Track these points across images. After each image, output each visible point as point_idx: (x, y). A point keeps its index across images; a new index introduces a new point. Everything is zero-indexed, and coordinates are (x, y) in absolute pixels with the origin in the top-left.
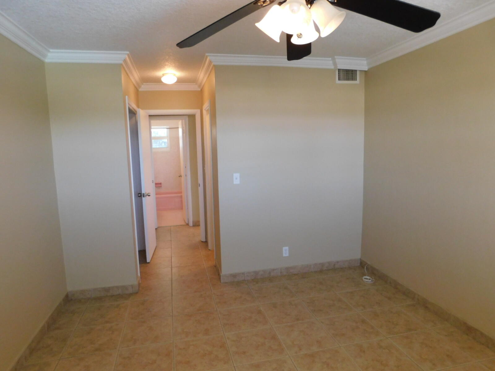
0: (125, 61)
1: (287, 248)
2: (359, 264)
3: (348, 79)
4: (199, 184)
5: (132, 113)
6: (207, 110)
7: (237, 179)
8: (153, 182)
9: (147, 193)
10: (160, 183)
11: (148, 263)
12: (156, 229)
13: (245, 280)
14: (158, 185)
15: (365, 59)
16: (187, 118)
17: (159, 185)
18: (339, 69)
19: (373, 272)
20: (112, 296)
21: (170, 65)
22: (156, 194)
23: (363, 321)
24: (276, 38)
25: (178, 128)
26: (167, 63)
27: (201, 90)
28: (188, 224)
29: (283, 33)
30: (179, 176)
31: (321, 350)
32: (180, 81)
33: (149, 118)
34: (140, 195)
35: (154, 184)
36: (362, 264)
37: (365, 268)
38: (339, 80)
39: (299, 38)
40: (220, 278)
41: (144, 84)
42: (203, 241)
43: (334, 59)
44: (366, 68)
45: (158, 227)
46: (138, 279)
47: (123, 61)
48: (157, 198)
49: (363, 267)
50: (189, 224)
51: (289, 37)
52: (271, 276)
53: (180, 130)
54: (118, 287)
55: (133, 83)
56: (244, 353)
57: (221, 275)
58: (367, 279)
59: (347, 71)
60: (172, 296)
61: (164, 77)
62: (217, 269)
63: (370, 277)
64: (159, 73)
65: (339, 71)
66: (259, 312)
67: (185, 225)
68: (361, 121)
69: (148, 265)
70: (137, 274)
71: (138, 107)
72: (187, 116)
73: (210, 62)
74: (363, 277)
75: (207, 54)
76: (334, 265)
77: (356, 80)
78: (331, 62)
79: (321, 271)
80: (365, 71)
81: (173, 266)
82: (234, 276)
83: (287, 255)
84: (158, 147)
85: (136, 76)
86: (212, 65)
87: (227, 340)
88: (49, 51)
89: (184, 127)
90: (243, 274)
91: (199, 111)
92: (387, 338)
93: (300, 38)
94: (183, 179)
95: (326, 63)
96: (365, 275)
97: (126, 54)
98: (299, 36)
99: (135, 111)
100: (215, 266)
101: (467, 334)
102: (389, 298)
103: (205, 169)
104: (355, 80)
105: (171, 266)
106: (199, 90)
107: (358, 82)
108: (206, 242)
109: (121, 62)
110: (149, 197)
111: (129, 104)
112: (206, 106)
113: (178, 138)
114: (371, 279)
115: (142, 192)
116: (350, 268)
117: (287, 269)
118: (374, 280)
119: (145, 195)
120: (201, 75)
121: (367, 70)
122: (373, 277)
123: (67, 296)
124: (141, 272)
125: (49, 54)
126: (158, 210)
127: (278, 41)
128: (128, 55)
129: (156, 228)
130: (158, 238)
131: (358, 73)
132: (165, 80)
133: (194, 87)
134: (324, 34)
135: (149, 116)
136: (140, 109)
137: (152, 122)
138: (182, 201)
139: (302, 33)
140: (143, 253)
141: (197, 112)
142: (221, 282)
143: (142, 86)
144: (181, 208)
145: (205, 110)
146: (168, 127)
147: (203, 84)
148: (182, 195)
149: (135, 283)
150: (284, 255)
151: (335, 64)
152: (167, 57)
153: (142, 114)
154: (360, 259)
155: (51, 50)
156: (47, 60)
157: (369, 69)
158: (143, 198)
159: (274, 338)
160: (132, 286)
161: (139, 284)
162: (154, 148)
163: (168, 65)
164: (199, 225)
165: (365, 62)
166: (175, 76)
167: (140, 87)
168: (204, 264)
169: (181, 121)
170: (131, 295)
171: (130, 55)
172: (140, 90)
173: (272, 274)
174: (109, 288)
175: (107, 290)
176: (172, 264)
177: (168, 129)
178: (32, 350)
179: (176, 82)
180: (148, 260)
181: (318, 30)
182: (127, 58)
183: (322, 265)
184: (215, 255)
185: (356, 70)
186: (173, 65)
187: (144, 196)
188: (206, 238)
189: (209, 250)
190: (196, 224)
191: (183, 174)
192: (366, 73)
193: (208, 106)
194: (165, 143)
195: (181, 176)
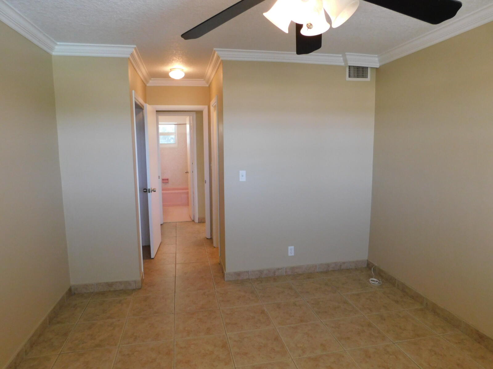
0: (132, 55)
1: (293, 247)
2: (366, 266)
3: (358, 76)
4: (206, 181)
5: (139, 108)
6: (215, 106)
7: (243, 176)
8: (159, 178)
9: (153, 189)
10: (167, 178)
11: (153, 258)
12: (161, 225)
13: (249, 279)
14: (165, 181)
15: (377, 56)
16: (194, 114)
17: (167, 181)
18: (349, 66)
19: (380, 274)
20: (115, 291)
21: (177, 59)
22: (163, 190)
23: (369, 325)
24: (285, 28)
25: (186, 124)
26: (174, 58)
27: (209, 86)
28: (193, 221)
29: (292, 22)
30: (186, 173)
31: (325, 353)
32: (188, 76)
33: (156, 113)
34: (145, 191)
35: (160, 180)
36: (369, 266)
37: (372, 269)
38: (349, 77)
39: (309, 29)
40: (223, 277)
41: (152, 79)
42: (208, 238)
43: (344, 56)
44: (377, 65)
45: (164, 223)
46: (141, 275)
47: (130, 55)
48: (163, 194)
49: (370, 269)
50: (195, 221)
51: (299, 27)
52: (276, 276)
53: (188, 126)
54: (121, 283)
55: (140, 78)
56: (246, 354)
57: (225, 273)
58: (374, 281)
59: (358, 68)
60: (175, 293)
61: (172, 72)
62: (221, 267)
63: (377, 279)
64: (167, 68)
65: (349, 68)
66: (263, 312)
67: (190, 221)
68: (371, 120)
69: (152, 260)
70: (140, 270)
71: (146, 102)
72: (195, 112)
73: (218, 57)
74: (369, 278)
75: (215, 49)
76: (341, 266)
77: (367, 77)
78: (342, 59)
79: (326, 272)
80: (376, 68)
81: (177, 263)
82: (238, 274)
83: (293, 254)
84: (166, 143)
85: (143, 70)
86: (220, 60)
87: (229, 340)
88: (57, 44)
89: (191, 124)
90: (247, 272)
91: (207, 107)
92: (394, 343)
93: (311, 28)
94: (190, 175)
95: (337, 60)
96: (372, 277)
97: (133, 47)
98: (310, 26)
99: (142, 107)
100: (219, 264)
101: (479, 343)
102: (397, 302)
103: (211, 166)
104: (365, 78)
105: (175, 263)
106: (208, 86)
107: (369, 79)
108: (211, 239)
109: (128, 56)
110: (155, 192)
111: (135, 98)
112: (214, 102)
113: (186, 134)
114: (378, 281)
115: (147, 188)
116: (356, 269)
117: (293, 268)
118: (381, 282)
119: (151, 190)
120: (209, 71)
121: (378, 67)
122: (380, 279)
123: (70, 290)
124: (144, 269)
125: (56, 47)
126: (163, 206)
127: (287, 31)
128: (135, 48)
129: (162, 223)
130: (162, 234)
131: (369, 70)
132: (172, 75)
133: (201, 83)
134: (335, 25)
135: (157, 111)
136: (147, 104)
137: (161, 117)
138: (188, 198)
139: (312, 23)
140: (147, 249)
141: (204, 108)
142: (224, 280)
143: (150, 81)
144: (187, 204)
145: (212, 106)
146: (176, 123)
147: (211, 79)
148: (188, 191)
149: (139, 279)
150: (290, 255)
151: (345, 61)
152: (175, 52)
153: (149, 109)
154: (367, 260)
155: (58, 43)
156: (54, 53)
157: (380, 67)
158: (149, 194)
159: (277, 339)
160: (135, 282)
161: (142, 280)
162: (161, 144)
163: (175, 59)
164: (204, 222)
165: (377, 59)
166: (183, 71)
167: (148, 82)
168: (208, 262)
169: (189, 117)
170: (134, 290)
171: (137, 48)
172: (148, 85)
173: (277, 274)
174: (112, 283)
175: (110, 285)
176: (176, 260)
177: (176, 125)
178: (33, 343)
179: (183, 78)
180: (152, 256)
181: (329, 20)
182: (135, 53)
183: (328, 265)
184: (219, 253)
185: (367, 68)
186: (181, 60)
187: (149, 192)
188: (211, 235)
189: (214, 247)
190: (202, 221)
191: (189, 170)
192: (377, 70)
193: (215, 103)
194: (172, 138)
195: (188, 172)
